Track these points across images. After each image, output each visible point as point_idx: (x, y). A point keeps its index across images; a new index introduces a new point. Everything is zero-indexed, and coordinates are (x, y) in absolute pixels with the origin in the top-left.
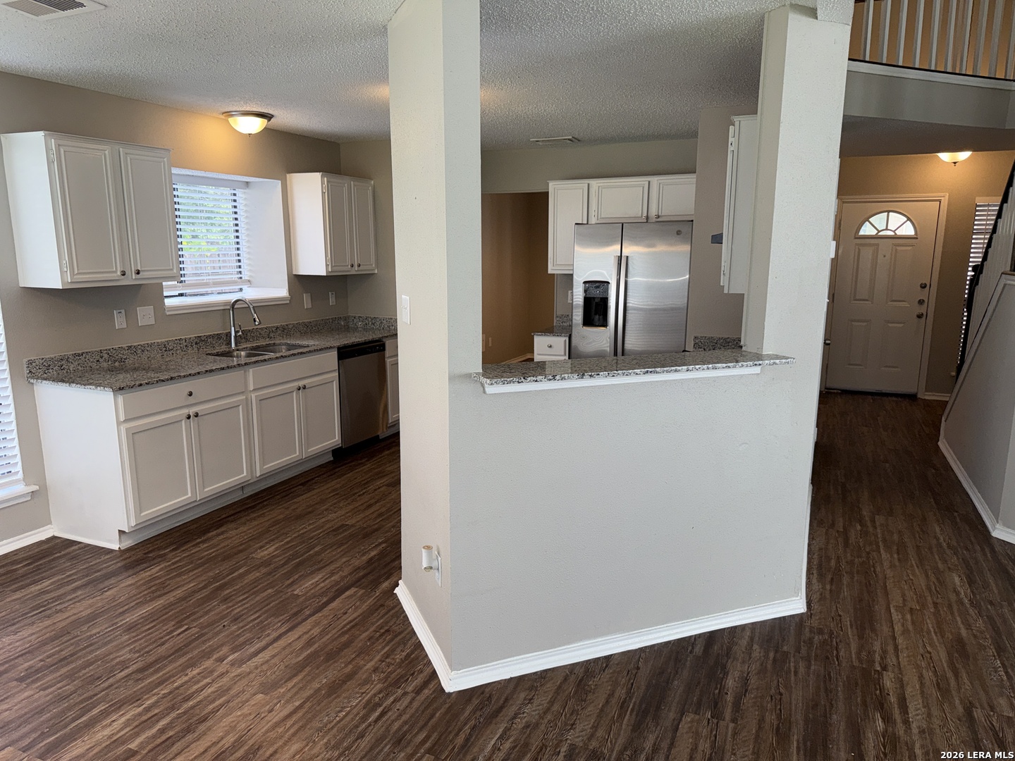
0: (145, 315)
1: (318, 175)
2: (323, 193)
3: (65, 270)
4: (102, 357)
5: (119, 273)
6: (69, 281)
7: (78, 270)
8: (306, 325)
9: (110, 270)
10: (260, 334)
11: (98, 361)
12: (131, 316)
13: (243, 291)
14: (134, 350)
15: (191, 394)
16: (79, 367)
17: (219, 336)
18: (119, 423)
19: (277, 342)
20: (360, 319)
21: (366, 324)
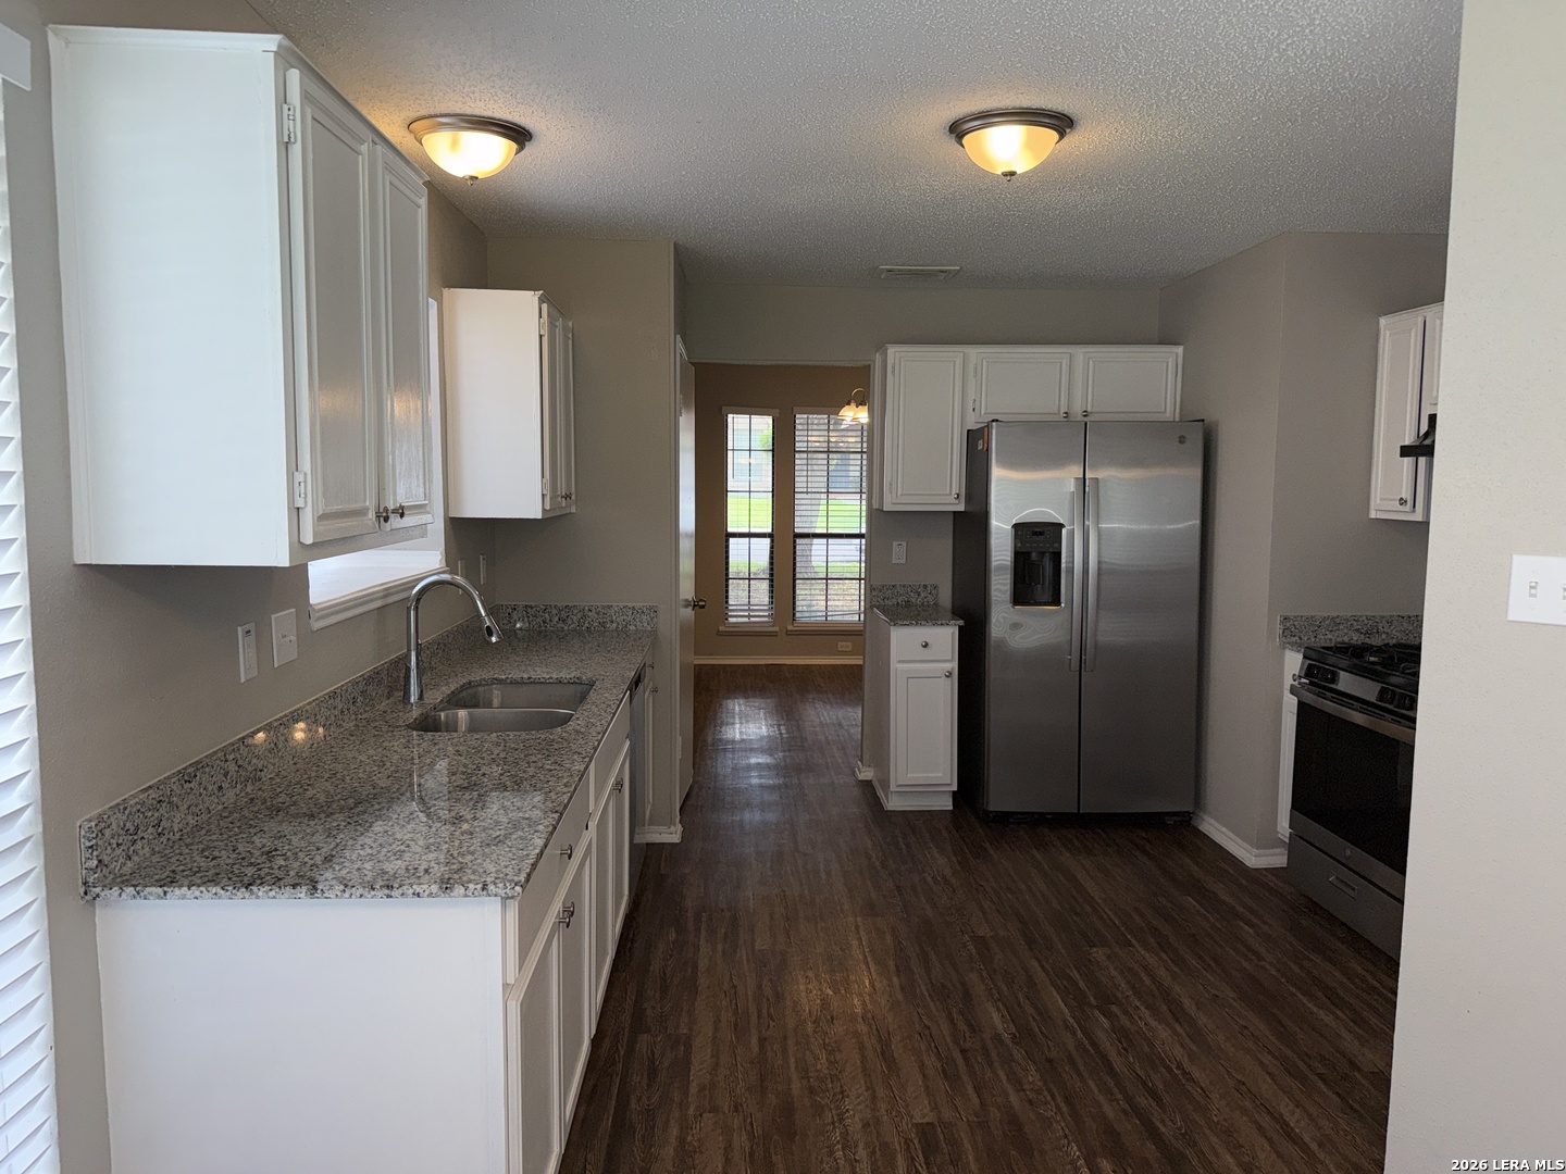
0: (285, 636)
1: (530, 297)
2: (541, 337)
3: (302, 505)
5: (372, 516)
6: (309, 542)
7: (323, 504)
12: (262, 642)
18: (507, 991)
20: (529, 610)
21: (544, 622)
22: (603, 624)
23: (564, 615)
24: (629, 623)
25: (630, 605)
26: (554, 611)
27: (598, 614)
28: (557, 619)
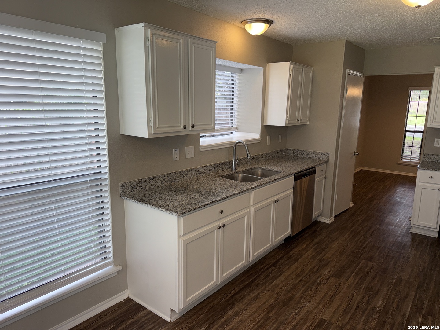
0: (189, 152)
1: (287, 64)
2: (290, 75)
3: (151, 125)
4: (164, 179)
5: (182, 127)
6: (153, 133)
7: (158, 125)
8: (267, 155)
9: (177, 125)
10: (245, 161)
11: (162, 182)
12: (182, 152)
13: (233, 134)
14: (182, 174)
15: (222, 212)
16: (152, 187)
17: (225, 163)
18: (179, 237)
19: (256, 167)
20: (294, 151)
21: (297, 154)
22: (313, 157)
23: (303, 153)
24: (320, 157)
25: (321, 152)
26: (300, 152)
27: (312, 154)
28: (301, 154)
